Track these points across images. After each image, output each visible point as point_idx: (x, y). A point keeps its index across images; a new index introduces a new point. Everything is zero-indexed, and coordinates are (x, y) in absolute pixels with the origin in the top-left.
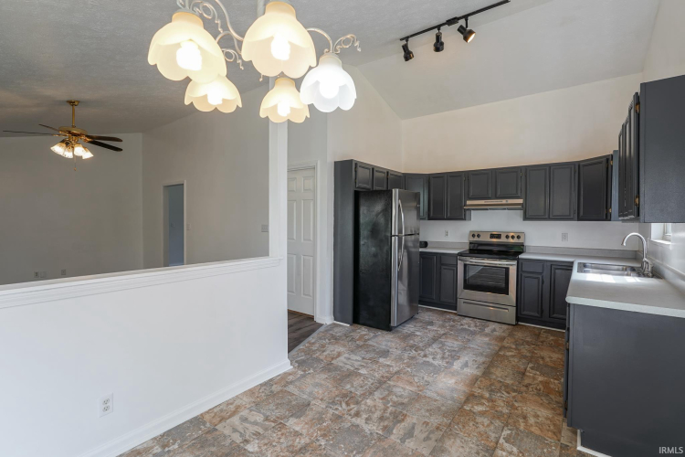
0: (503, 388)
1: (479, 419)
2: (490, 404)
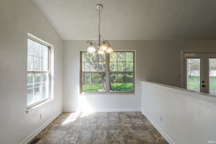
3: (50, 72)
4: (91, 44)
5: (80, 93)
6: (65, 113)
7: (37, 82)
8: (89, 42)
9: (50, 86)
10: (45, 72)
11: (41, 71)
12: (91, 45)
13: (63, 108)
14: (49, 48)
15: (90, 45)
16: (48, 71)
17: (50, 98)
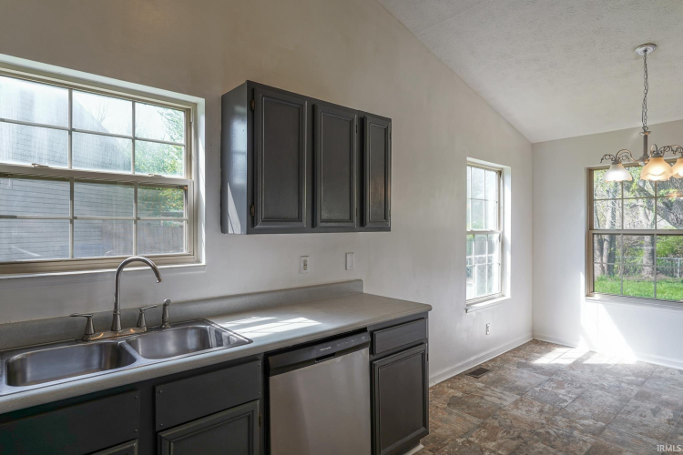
0: (552, 439)
1: (588, 414)
2: (574, 424)
3: (503, 233)
4: (616, 162)
5: (587, 296)
6: (539, 342)
7: (479, 254)
8: (608, 157)
9: (502, 265)
10: (492, 232)
11: (484, 230)
12: (613, 164)
13: (533, 331)
14: (500, 173)
15: (611, 166)
16: (497, 231)
17: (503, 296)
